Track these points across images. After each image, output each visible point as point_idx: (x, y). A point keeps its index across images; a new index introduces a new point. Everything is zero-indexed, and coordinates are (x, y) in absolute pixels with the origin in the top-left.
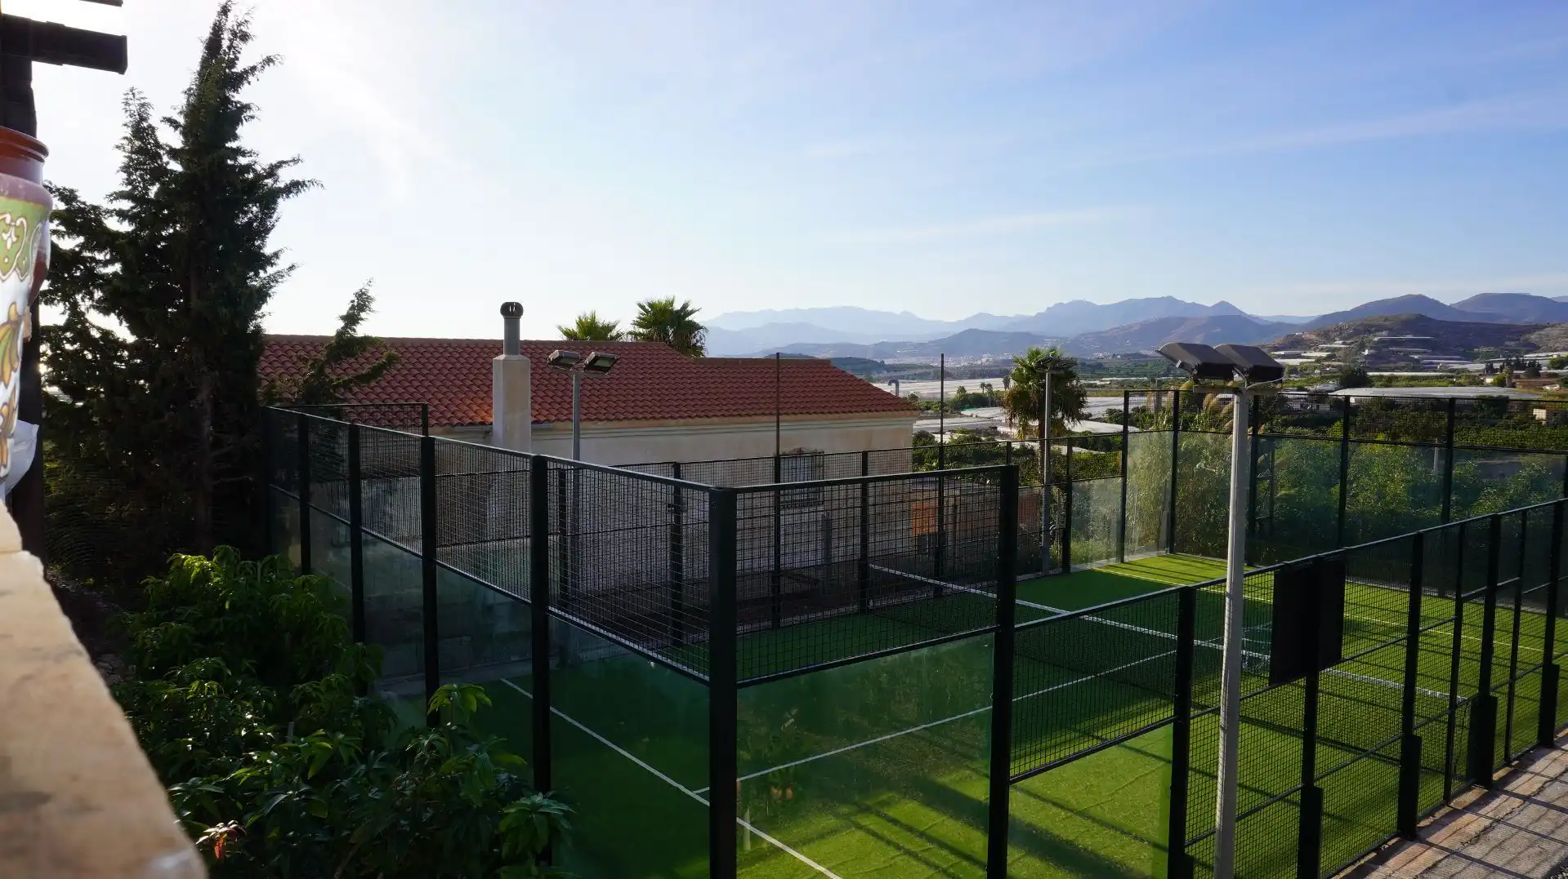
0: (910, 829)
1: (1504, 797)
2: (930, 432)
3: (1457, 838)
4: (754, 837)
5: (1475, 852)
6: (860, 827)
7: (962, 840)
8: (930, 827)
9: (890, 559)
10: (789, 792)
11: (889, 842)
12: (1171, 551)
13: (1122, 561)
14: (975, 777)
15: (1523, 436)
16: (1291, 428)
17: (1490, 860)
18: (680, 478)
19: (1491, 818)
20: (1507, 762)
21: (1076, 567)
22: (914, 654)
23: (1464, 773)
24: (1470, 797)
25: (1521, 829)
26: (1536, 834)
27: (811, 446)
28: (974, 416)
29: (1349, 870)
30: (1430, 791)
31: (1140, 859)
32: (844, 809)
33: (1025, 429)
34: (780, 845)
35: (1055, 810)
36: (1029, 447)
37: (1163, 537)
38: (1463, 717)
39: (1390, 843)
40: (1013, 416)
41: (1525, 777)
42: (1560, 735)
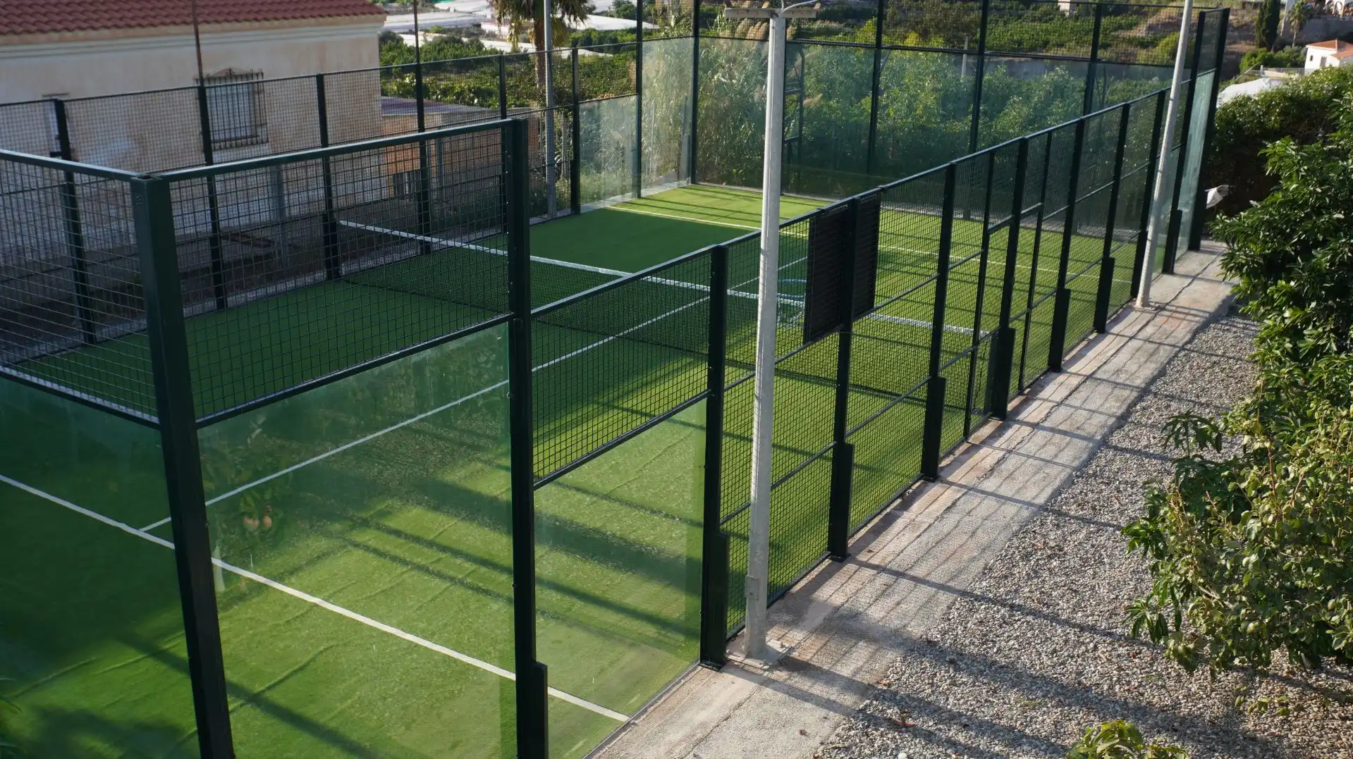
0: (417, 540)
1: (1016, 426)
2: (396, 31)
3: (973, 474)
4: (228, 575)
5: (989, 485)
6: (357, 545)
7: (479, 543)
8: (440, 534)
9: (361, 210)
10: (268, 521)
11: (394, 559)
12: (693, 182)
13: (639, 196)
14: (487, 468)
15: (1047, 30)
16: (819, 22)
17: (1002, 492)
18: (70, 159)
19: (1003, 449)
20: (1021, 390)
21: (586, 206)
22: (415, 358)
23: (982, 407)
24: (987, 430)
25: (1029, 457)
26: (1041, 460)
27: (243, 64)
28: (452, 10)
29: (876, 520)
30: (951, 430)
31: (671, 538)
32: (337, 527)
33: (519, 30)
34: (261, 579)
35: (579, 496)
36: (522, 50)
37: (684, 166)
38: (985, 349)
39: (914, 487)
40: (502, 14)
41: (1035, 404)
42: (1067, 358)
